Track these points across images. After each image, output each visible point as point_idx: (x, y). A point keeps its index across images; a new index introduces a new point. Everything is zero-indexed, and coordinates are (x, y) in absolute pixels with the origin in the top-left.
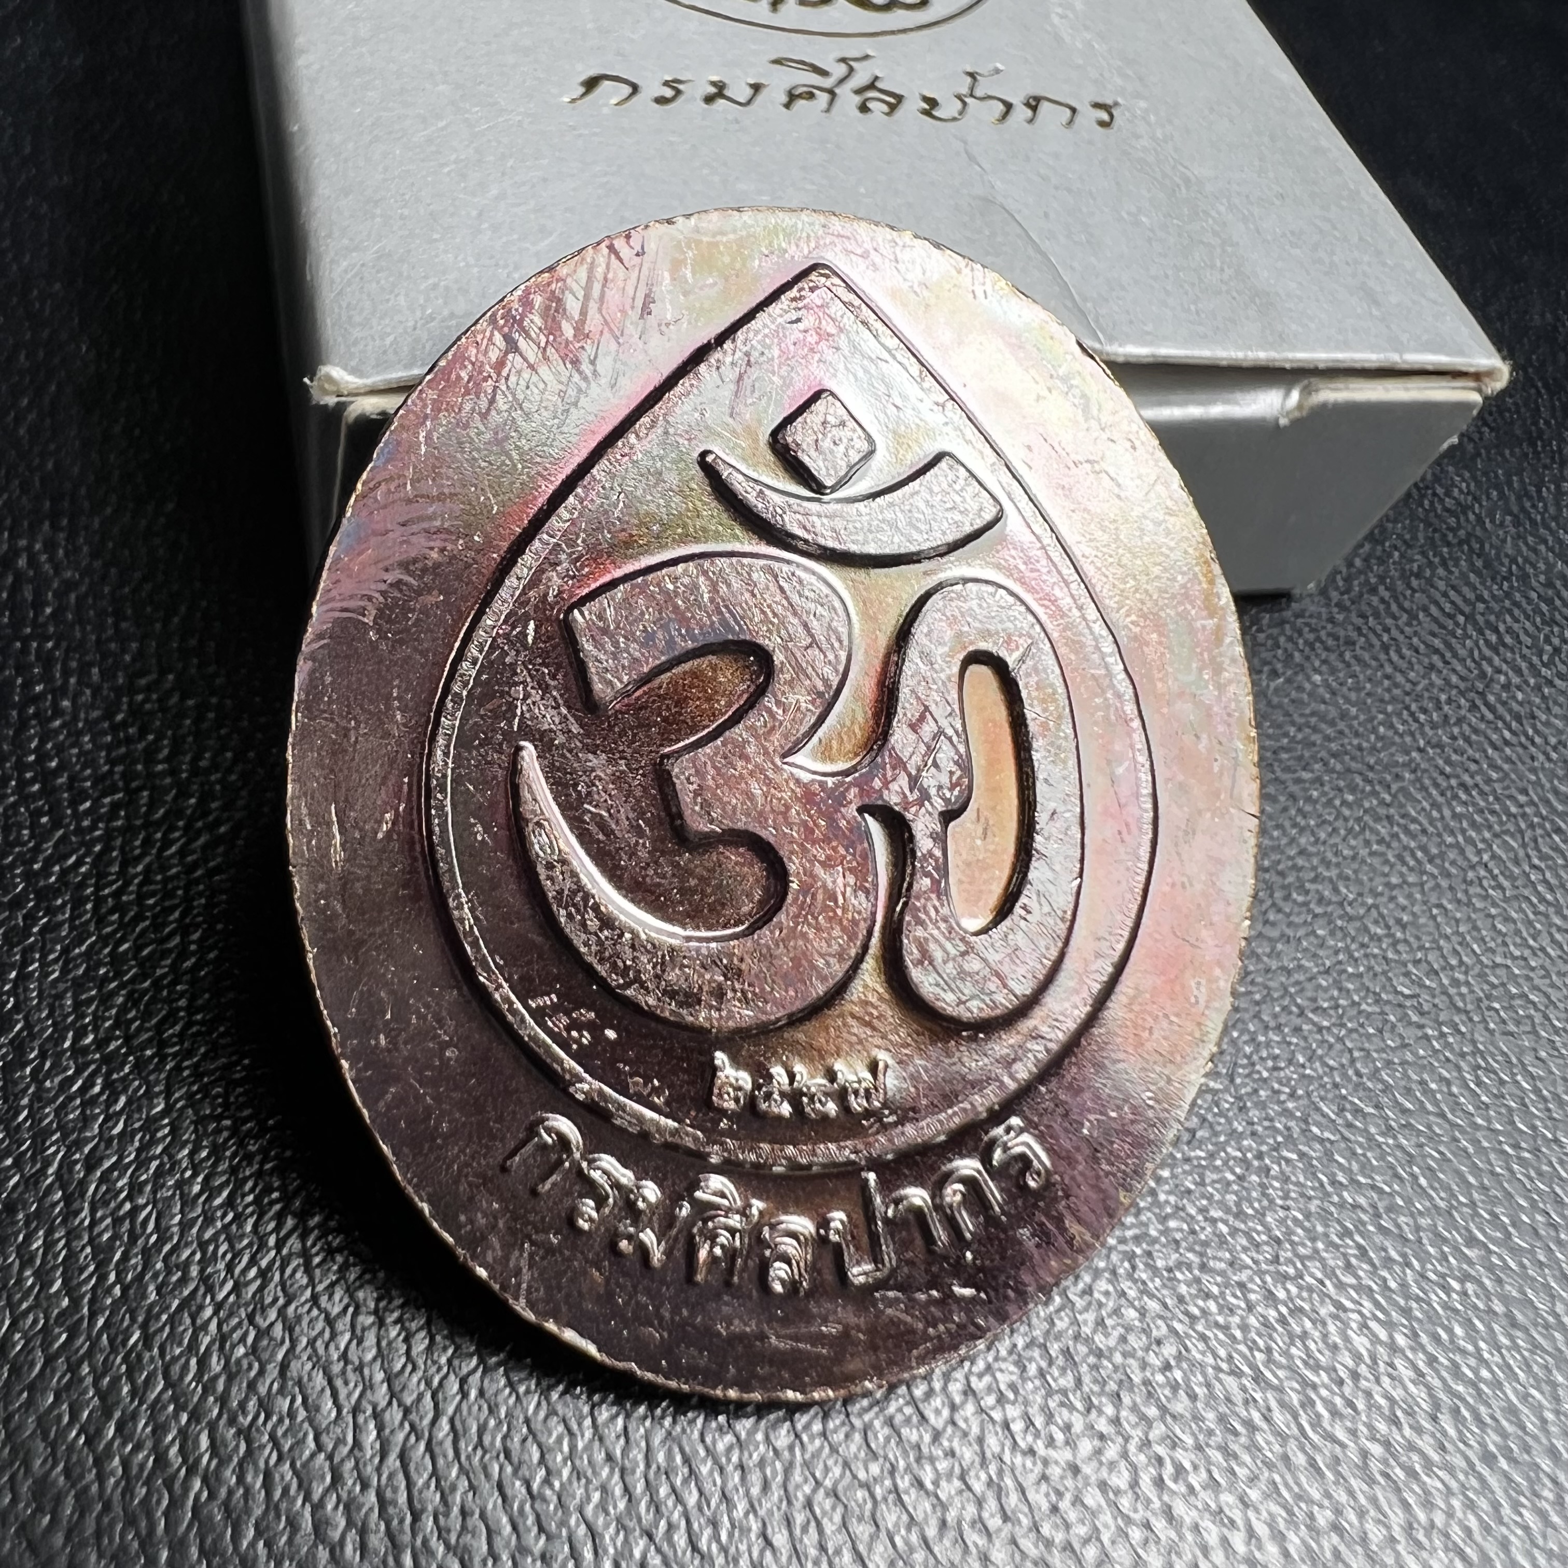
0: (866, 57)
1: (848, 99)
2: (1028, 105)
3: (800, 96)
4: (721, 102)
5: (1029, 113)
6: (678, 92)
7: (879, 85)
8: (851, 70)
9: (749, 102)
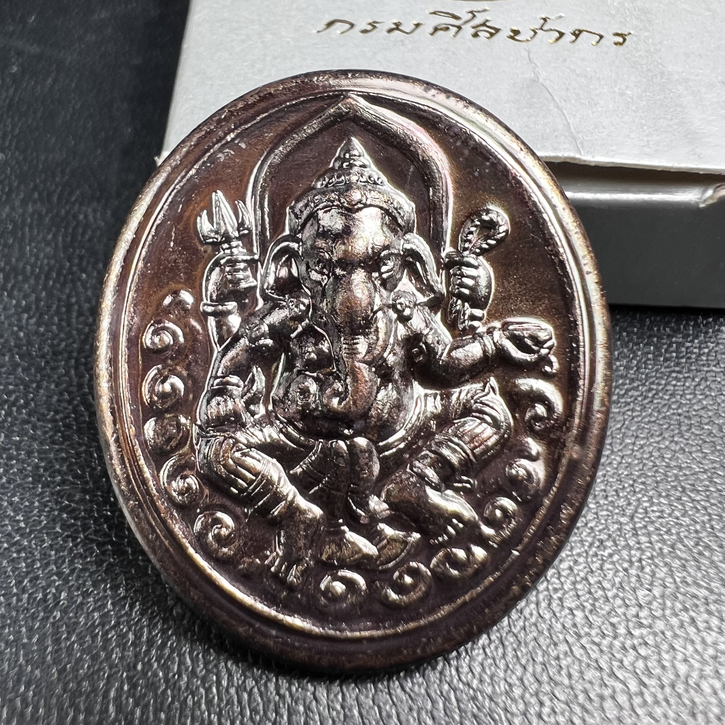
0: (485, 11)
1: (468, 30)
2: (574, 34)
3: (441, 29)
4: (397, 32)
5: (574, 38)
6: (375, 27)
7: (488, 24)
8: (474, 16)
9: (412, 32)
